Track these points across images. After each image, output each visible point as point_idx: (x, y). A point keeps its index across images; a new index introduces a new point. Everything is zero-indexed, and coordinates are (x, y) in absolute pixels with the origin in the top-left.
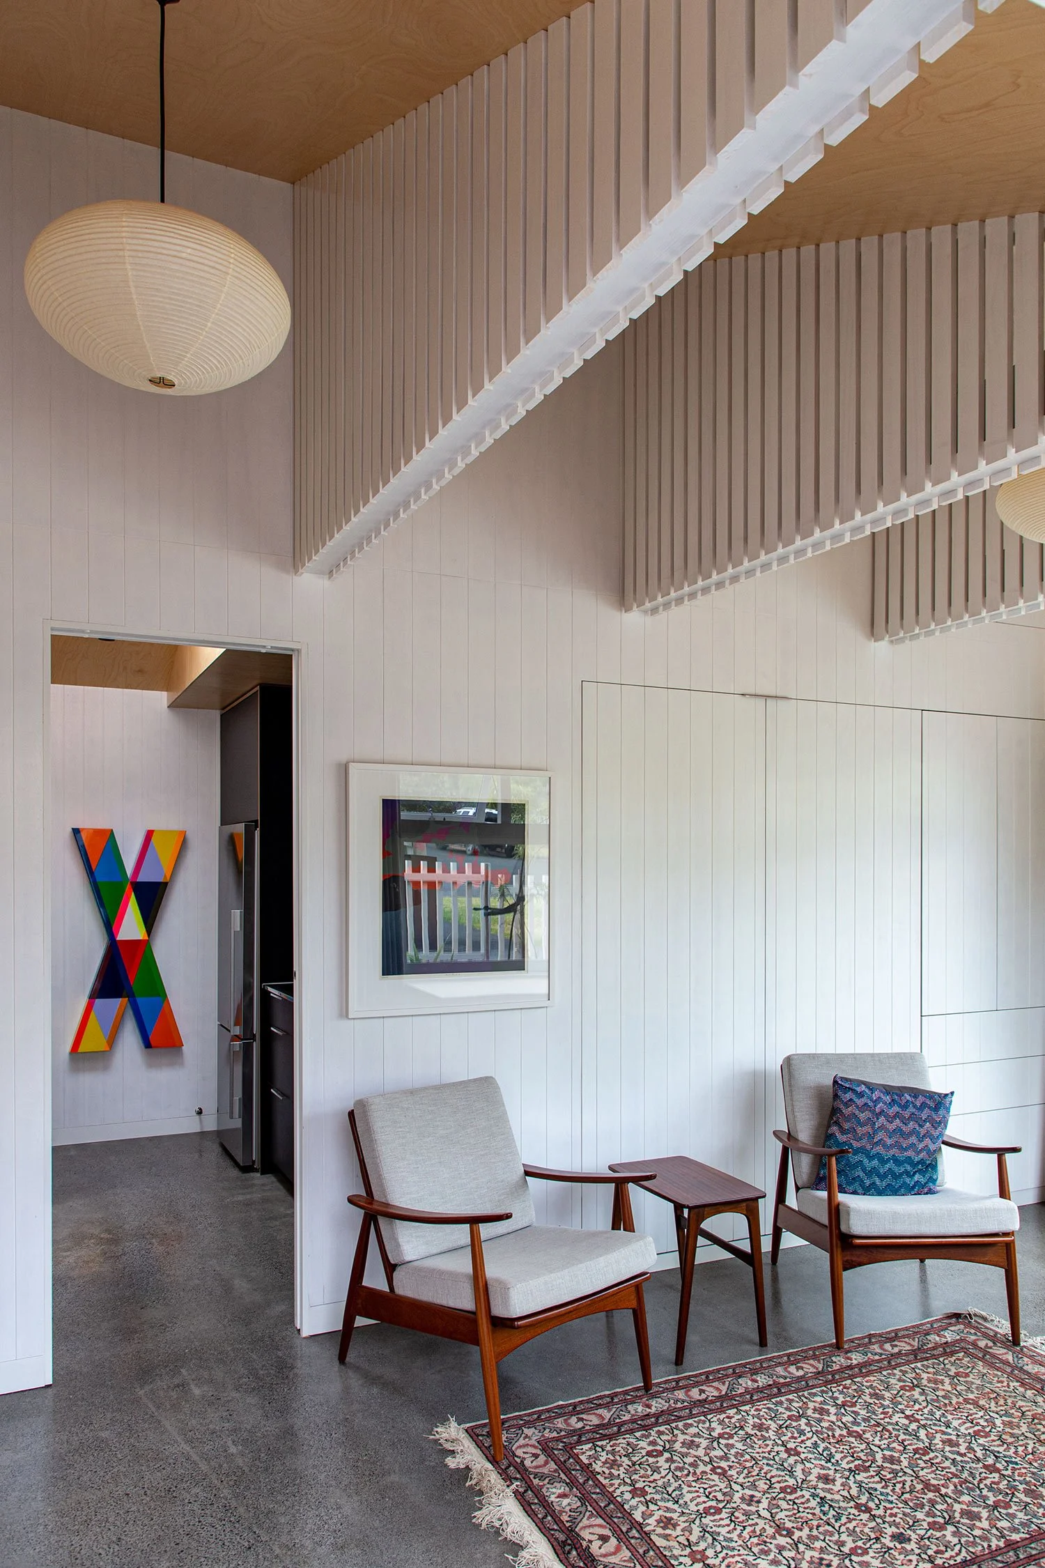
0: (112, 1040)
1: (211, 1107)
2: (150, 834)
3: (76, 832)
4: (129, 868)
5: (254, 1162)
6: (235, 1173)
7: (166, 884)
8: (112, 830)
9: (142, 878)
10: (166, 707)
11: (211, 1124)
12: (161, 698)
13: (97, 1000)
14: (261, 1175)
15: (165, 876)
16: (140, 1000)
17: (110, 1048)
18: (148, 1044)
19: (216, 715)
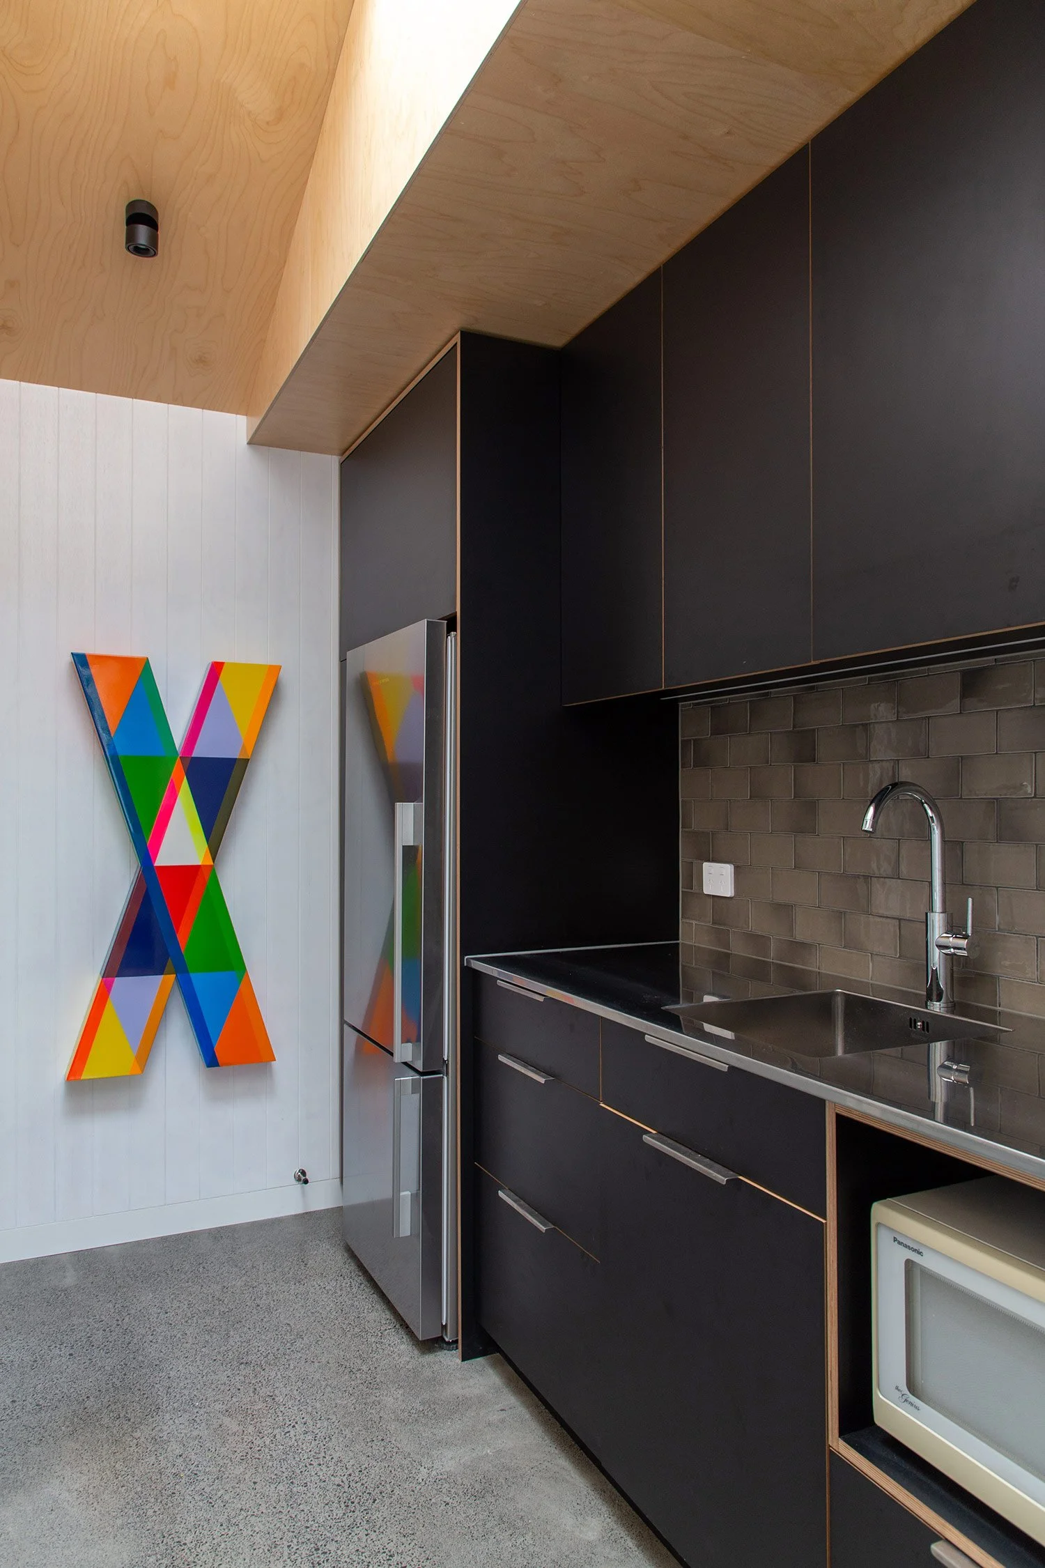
0: (145, 1053)
1: (324, 1169)
2: (215, 670)
3: (81, 661)
4: (179, 728)
5: (444, 1327)
6: (402, 1348)
7: (246, 762)
8: (147, 659)
9: (202, 750)
10: (244, 439)
11: (322, 1197)
12: (237, 427)
13: (117, 980)
14: (465, 1358)
15: (244, 748)
16: (197, 978)
17: (143, 1071)
18: (211, 1060)
19: (332, 464)
